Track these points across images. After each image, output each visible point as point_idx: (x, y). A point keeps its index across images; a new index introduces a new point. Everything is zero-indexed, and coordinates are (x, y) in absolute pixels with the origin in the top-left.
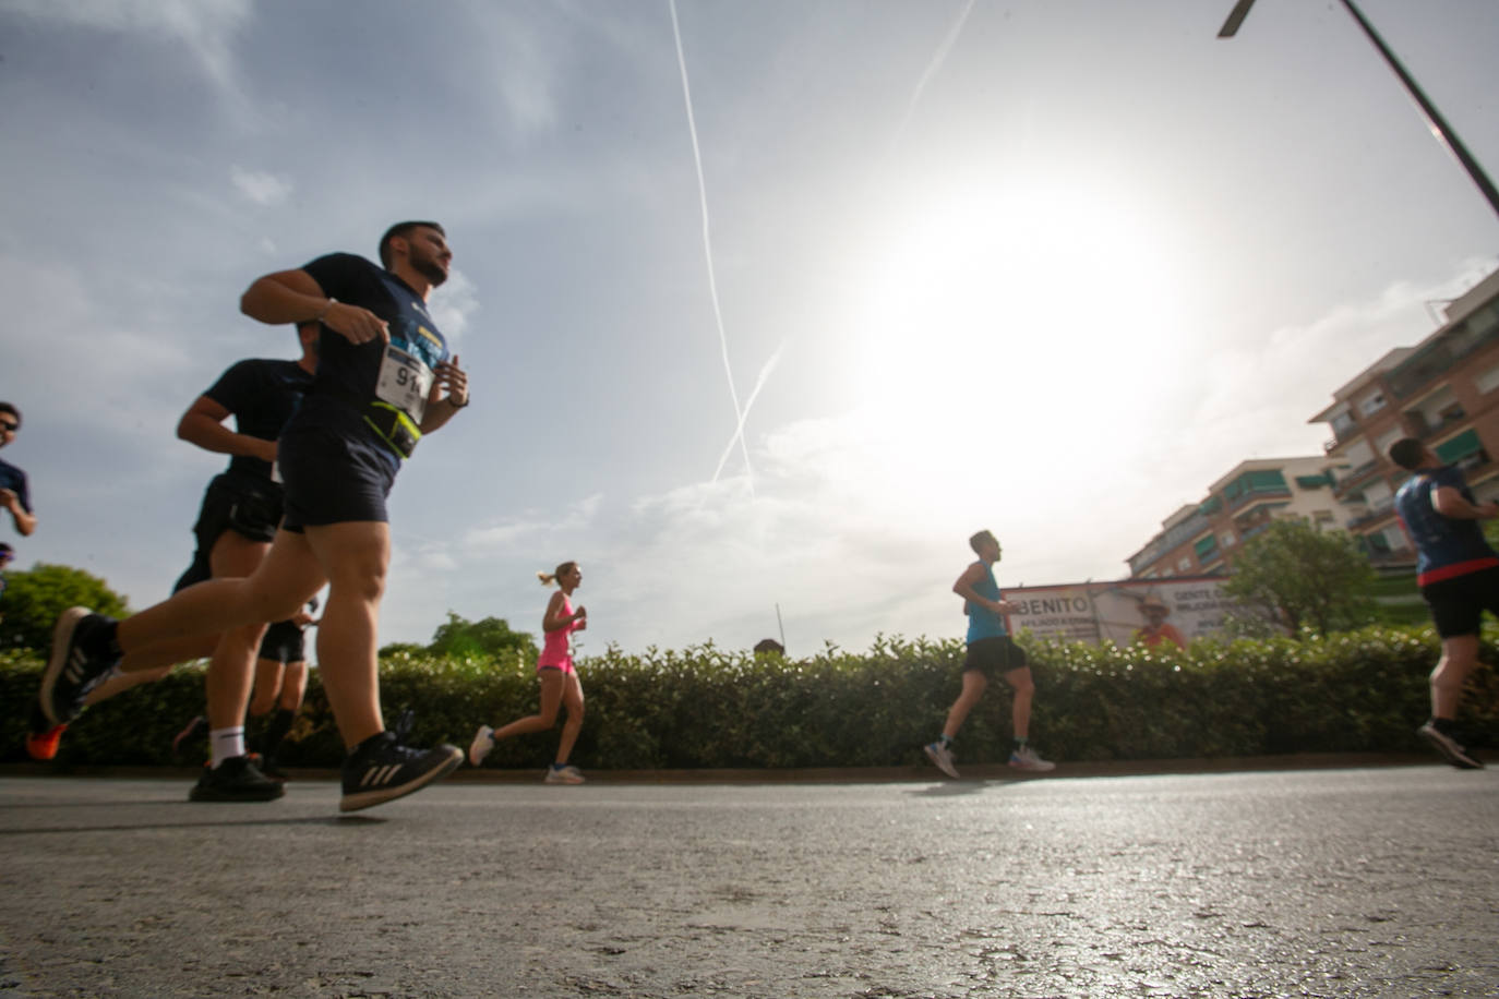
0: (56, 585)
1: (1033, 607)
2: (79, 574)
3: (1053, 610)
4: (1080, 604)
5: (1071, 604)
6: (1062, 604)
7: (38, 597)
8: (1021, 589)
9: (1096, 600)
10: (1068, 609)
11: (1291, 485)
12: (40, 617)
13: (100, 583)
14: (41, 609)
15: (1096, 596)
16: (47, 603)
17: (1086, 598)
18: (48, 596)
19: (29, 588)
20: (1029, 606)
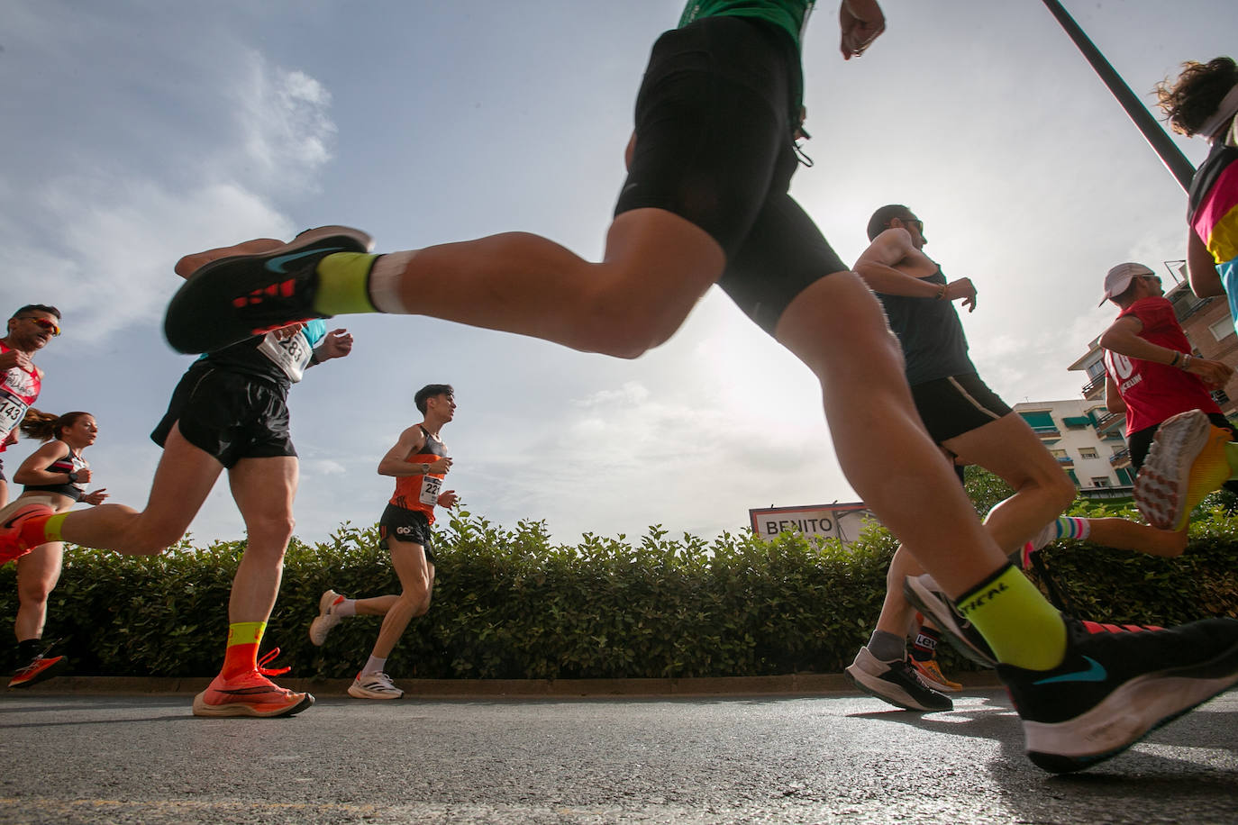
1: (782, 527)
3: (800, 530)
4: (826, 524)
5: (817, 524)
6: (809, 525)
8: (773, 510)
9: (839, 520)
10: (815, 530)
11: (1059, 425)
15: (841, 516)
17: (832, 519)
20: (778, 527)
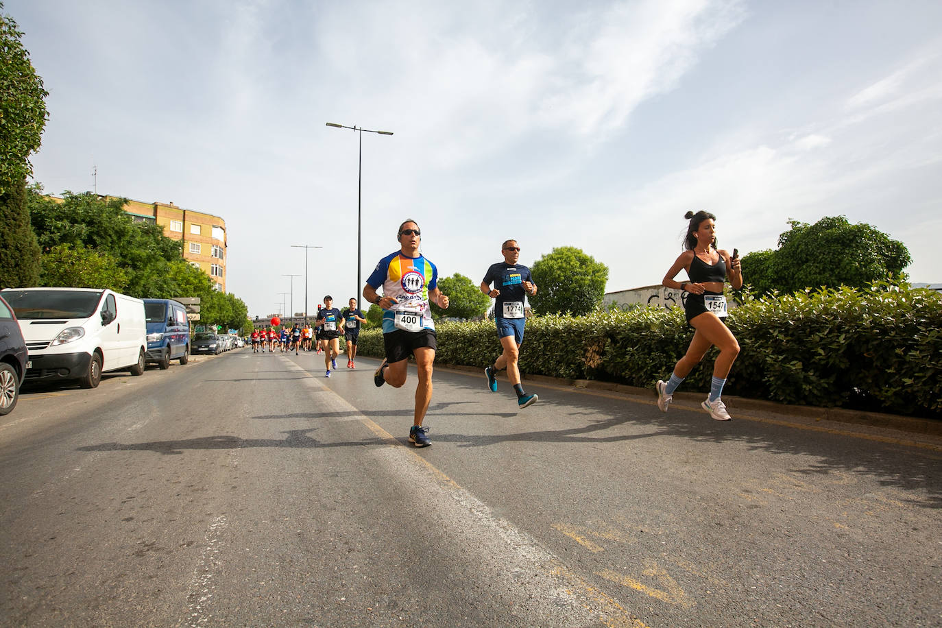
0: (561, 258)
2: (569, 250)
7: (556, 267)
12: (559, 276)
13: (580, 252)
14: (559, 272)
16: (560, 268)
18: (560, 264)
19: (551, 262)
